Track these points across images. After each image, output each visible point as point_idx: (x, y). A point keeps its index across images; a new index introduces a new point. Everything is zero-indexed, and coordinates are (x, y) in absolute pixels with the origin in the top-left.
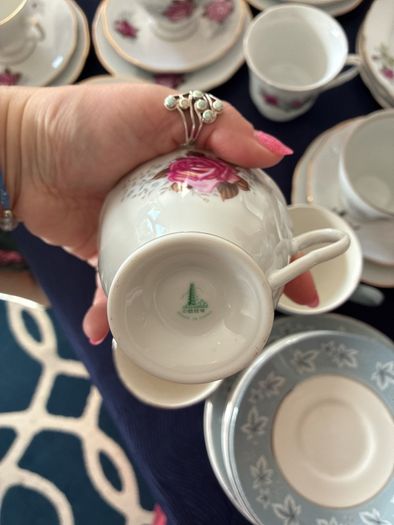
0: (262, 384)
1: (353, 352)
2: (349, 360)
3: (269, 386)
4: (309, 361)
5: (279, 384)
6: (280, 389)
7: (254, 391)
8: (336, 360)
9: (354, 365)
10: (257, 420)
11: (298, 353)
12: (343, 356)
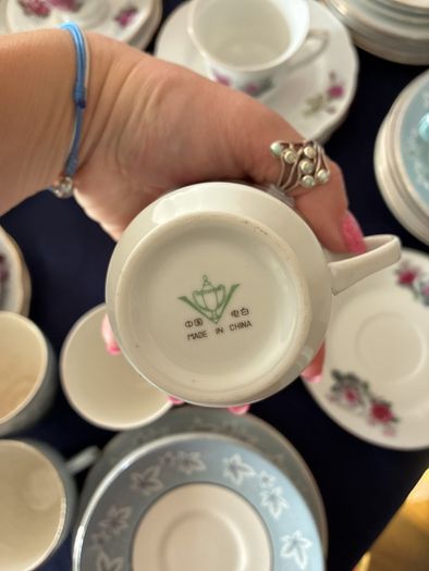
0: (103, 524)
1: (195, 456)
2: (196, 464)
3: (115, 523)
4: (152, 479)
5: (126, 516)
6: (128, 521)
7: (95, 537)
8: (182, 468)
9: (202, 467)
11: (135, 477)
12: (187, 462)
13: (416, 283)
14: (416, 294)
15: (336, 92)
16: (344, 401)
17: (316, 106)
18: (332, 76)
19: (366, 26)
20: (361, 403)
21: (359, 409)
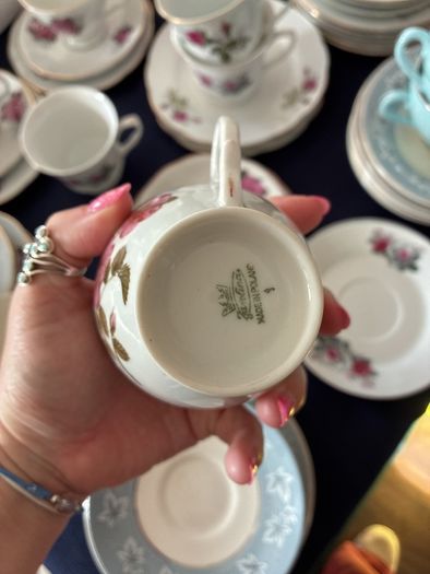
10: (115, 503)
13: (389, 250)
14: (390, 260)
15: (310, 85)
16: (326, 358)
17: (292, 99)
18: (306, 71)
19: (336, 25)
20: (341, 360)
21: (340, 366)
